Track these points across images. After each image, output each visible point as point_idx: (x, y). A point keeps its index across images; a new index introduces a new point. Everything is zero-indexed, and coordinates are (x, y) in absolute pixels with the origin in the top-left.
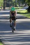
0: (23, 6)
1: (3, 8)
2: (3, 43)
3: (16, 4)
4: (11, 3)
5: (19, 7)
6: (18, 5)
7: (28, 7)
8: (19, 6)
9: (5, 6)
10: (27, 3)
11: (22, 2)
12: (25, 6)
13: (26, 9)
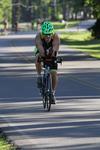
0: (76, 19)
1: (9, 26)
2: (10, 142)
3: (53, 11)
4: (36, 7)
5: (63, 22)
6: (61, 16)
7: (95, 21)
8: (64, 19)
9: (19, 17)
10: (92, 9)
11: (75, 7)
12: (85, 18)
13: (89, 29)
